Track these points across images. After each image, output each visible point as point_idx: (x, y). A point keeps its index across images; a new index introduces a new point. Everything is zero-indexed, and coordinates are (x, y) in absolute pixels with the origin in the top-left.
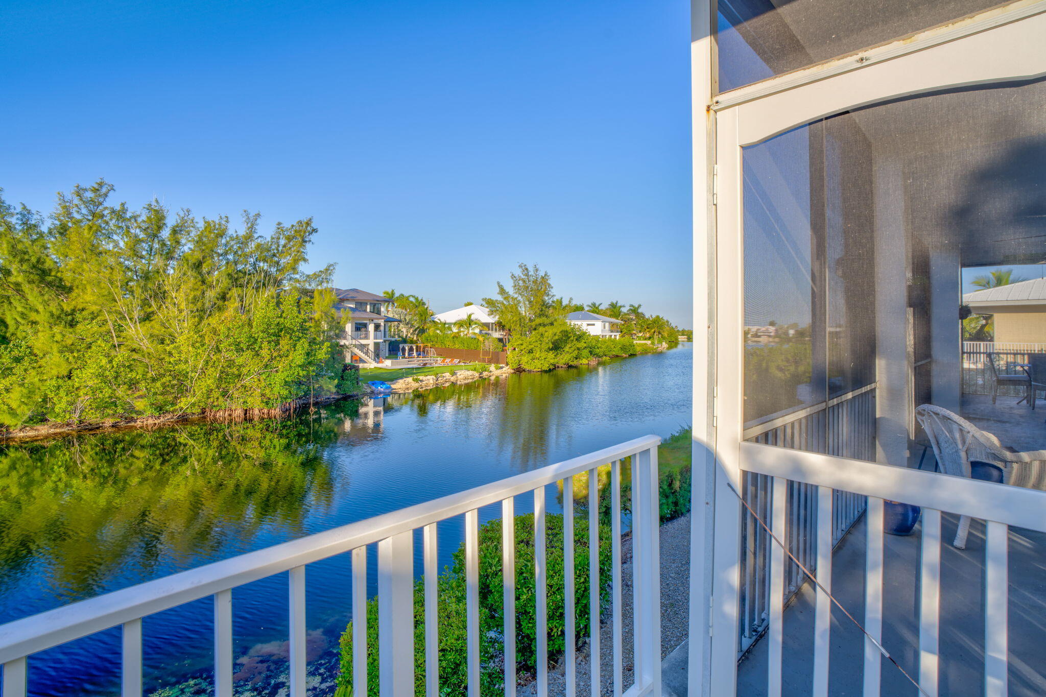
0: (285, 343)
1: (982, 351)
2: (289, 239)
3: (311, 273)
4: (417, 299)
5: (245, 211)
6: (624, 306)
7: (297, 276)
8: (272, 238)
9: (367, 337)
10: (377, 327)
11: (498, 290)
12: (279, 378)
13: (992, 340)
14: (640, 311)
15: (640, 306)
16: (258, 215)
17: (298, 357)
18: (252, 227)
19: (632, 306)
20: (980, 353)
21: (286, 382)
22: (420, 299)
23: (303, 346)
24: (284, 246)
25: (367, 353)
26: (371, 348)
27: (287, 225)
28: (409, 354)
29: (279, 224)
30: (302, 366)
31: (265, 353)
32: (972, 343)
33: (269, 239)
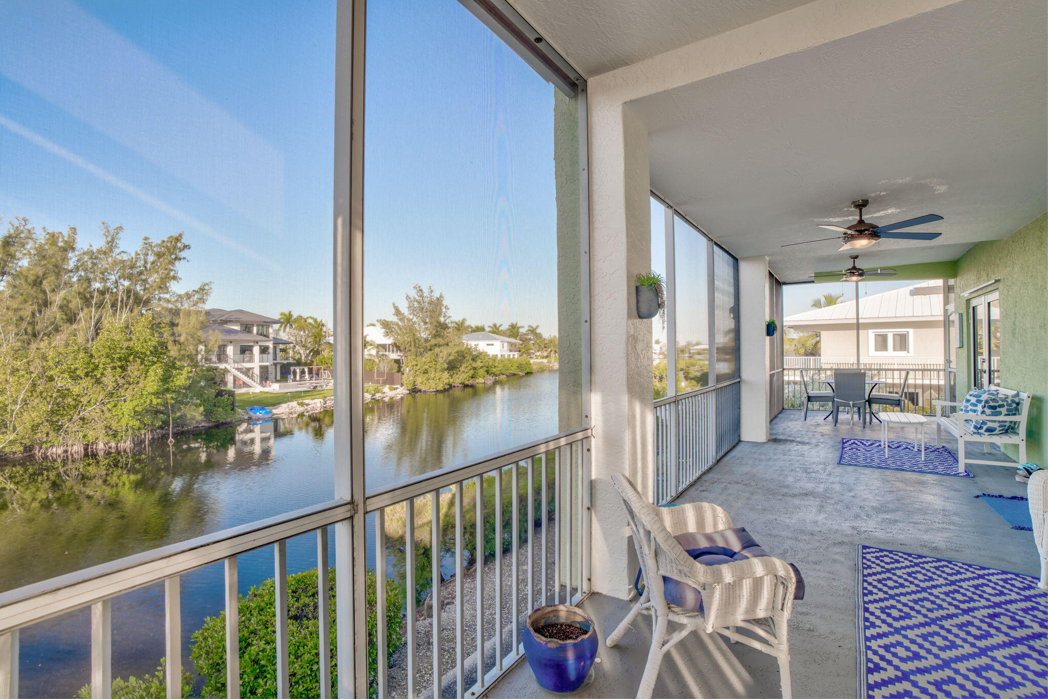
0: (134, 369)
1: (812, 367)
2: (159, 255)
3: (182, 292)
4: (315, 320)
5: (103, 224)
6: (523, 327)
7: (167, 296)
8: (137, 254)
9: (251, 360)
10: (264, 350)
11: (393, 311)
12: (127, 408)
13: (820, 355)
14: (538, 331)
15: (538, 327)
16: (120, 228)
17: (151, 383)
18: (113, 240)
19: (530, 326)
20: (810, 369)
21: (135, 412)
22: (319, 320)
23: (156, 371)
24: (153, 263)
25: (252, 378)
26: (257, 371)
27: (156, 240)
28: (301, 377)
29: (146, 239)
30: (157, 394)
31: (109, 380)
32: (806, 358)
33: (133, 255)
